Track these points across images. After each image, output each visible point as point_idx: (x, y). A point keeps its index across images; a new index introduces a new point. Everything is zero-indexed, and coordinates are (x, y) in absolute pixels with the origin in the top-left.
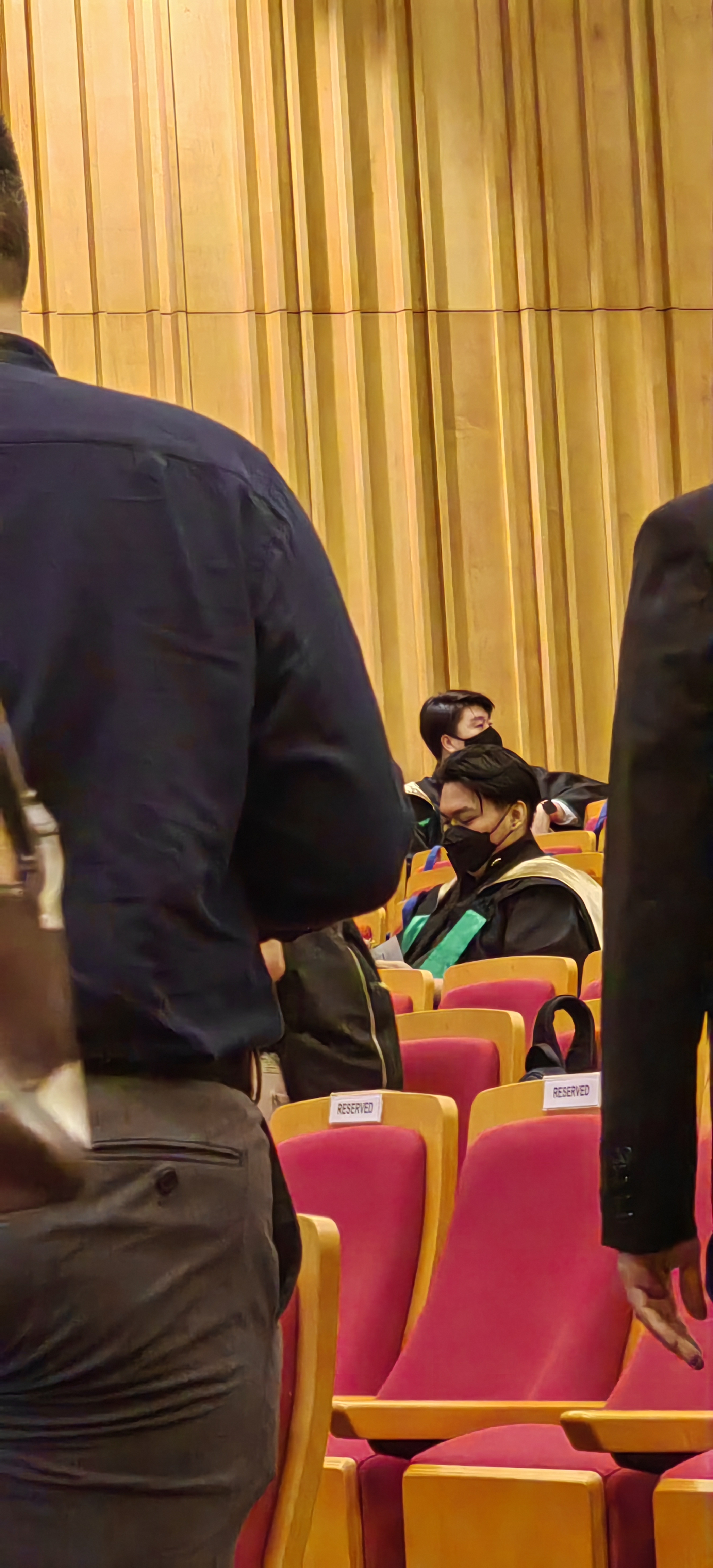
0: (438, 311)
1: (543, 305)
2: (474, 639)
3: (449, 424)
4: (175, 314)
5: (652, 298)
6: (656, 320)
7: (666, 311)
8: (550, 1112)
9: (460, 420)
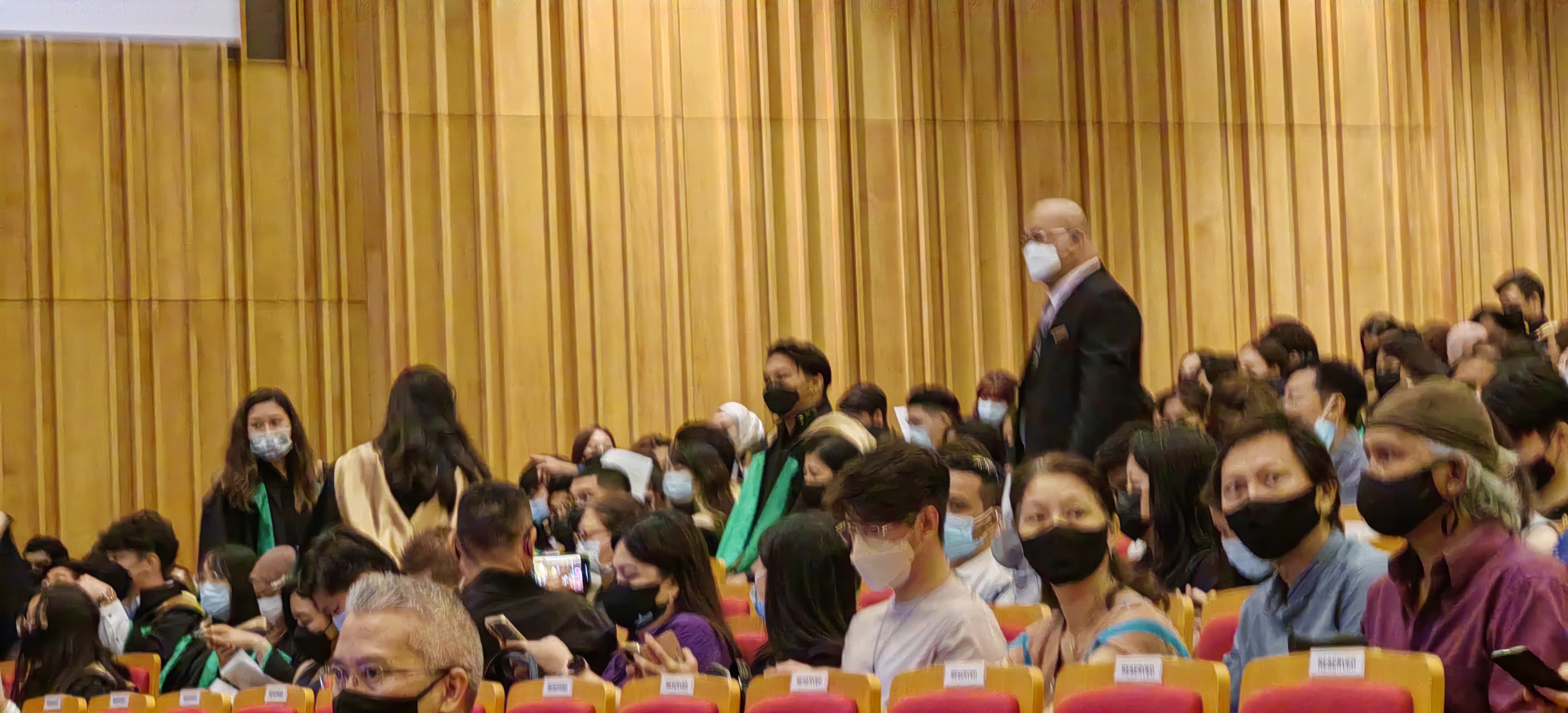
0: (857, 120)
2: (877, 343)
3: (863, 197)
4: (674, 120)
5: (1006, 114)
6: (1008, 128)
7: (1016, 124)
9: (870, 195)
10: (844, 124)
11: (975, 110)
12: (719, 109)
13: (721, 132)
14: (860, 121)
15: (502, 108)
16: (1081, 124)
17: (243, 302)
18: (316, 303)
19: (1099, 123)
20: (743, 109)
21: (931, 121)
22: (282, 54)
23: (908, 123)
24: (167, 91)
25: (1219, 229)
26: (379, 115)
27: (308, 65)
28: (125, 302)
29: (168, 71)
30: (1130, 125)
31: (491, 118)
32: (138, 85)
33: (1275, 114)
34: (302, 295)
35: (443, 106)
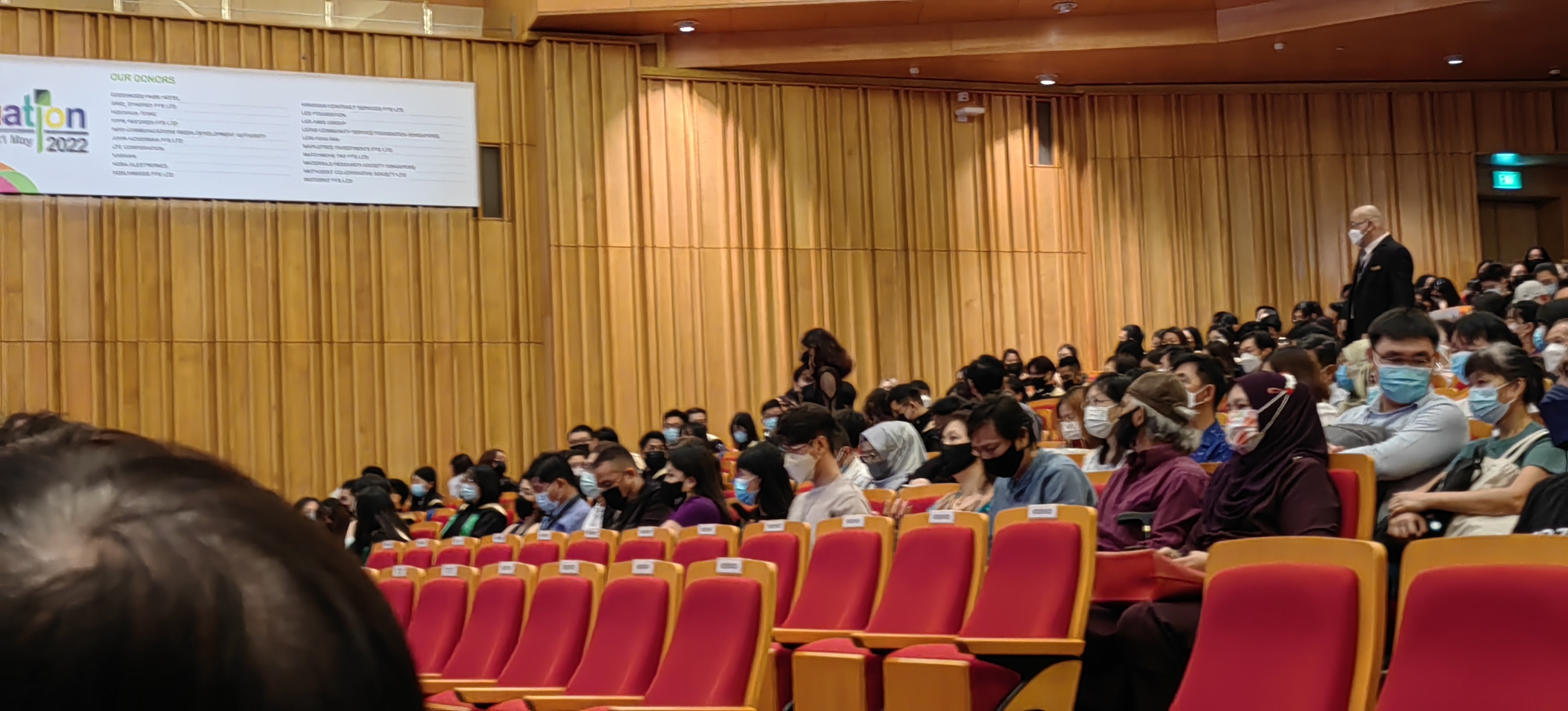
1: (829, 247)
4: (699, 248)
5: (868, 245)
6: (869, 252)
7: (873, 250)
10: (786, 250)
11: (852, 244)
12: (722, 243)
13: (723, 253)
14: (794, 249)
15: (611, 242)
16: (906, 249)
17: (480, 343)
18: (517, 343)
19: (915, 250)
20: (734, 242)
21: (830, 249)
22: (499, 214)
23: (819, 250)
24: (442, 233)
25: (977, 304)
26: (549, 245)
27: (513, 220)
28: (420, 343)
29: (442, 221)
30: (931, 251)
31: (606, 247)
32: (427, 230)
33: (1005, 245)
34: (510, 340)
35: (581, 241)
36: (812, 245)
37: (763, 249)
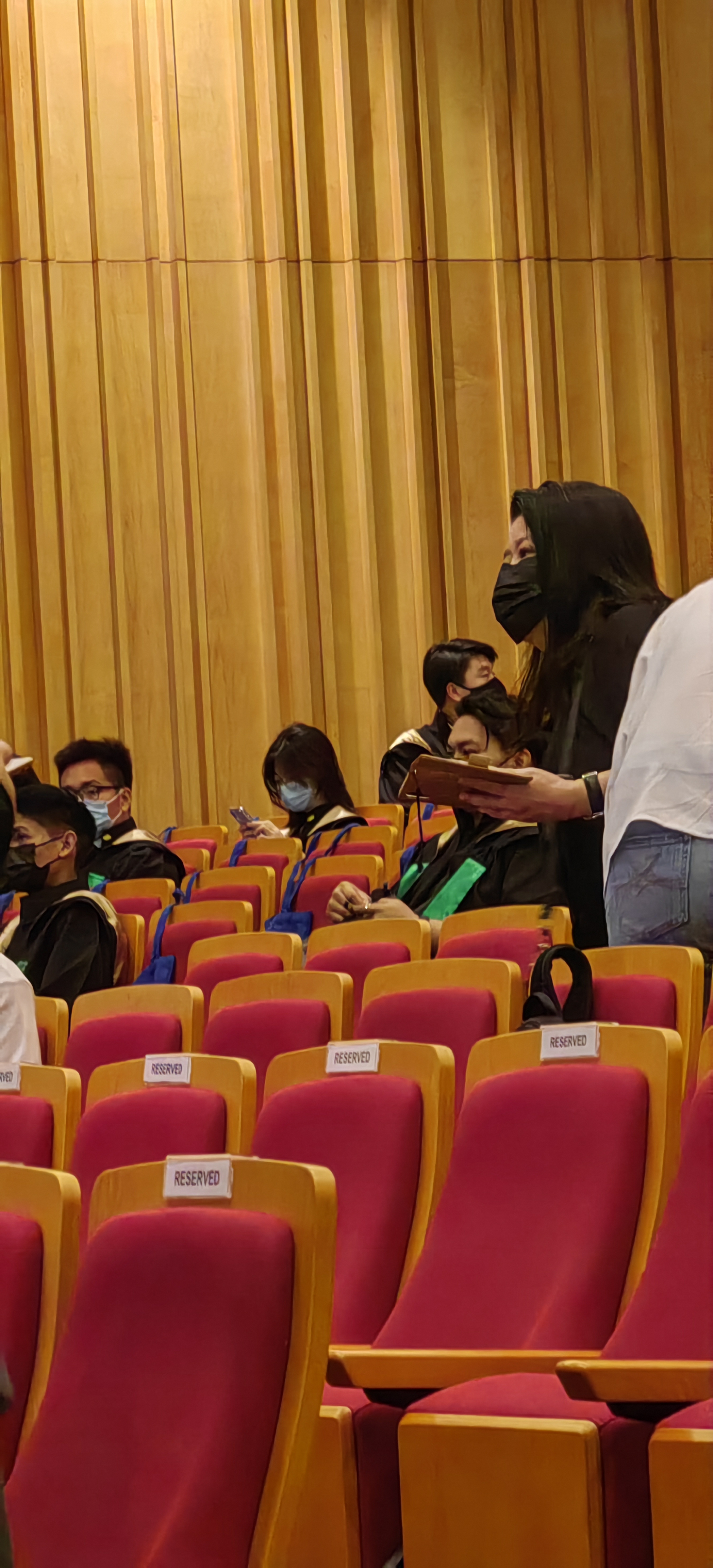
0: (437, 260)
1: (542, 255)
3: (449, 374)
4: (175, 262)
5: (652, 247)
7: (666, 260)
8: (547, 1062)
9: (458, 370)
12: (241, 250)
14: (442, 261)
20: (273, 246)
23: (512, 260)
36: (493, 249)
37: (354, 259)
